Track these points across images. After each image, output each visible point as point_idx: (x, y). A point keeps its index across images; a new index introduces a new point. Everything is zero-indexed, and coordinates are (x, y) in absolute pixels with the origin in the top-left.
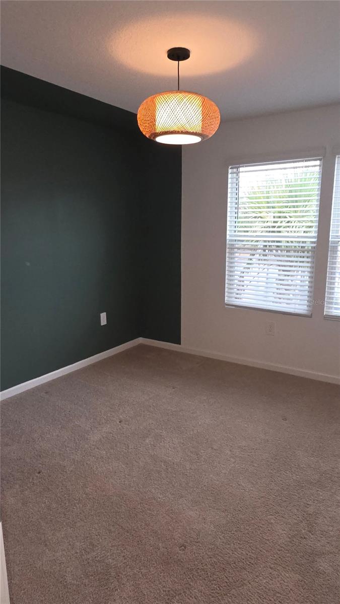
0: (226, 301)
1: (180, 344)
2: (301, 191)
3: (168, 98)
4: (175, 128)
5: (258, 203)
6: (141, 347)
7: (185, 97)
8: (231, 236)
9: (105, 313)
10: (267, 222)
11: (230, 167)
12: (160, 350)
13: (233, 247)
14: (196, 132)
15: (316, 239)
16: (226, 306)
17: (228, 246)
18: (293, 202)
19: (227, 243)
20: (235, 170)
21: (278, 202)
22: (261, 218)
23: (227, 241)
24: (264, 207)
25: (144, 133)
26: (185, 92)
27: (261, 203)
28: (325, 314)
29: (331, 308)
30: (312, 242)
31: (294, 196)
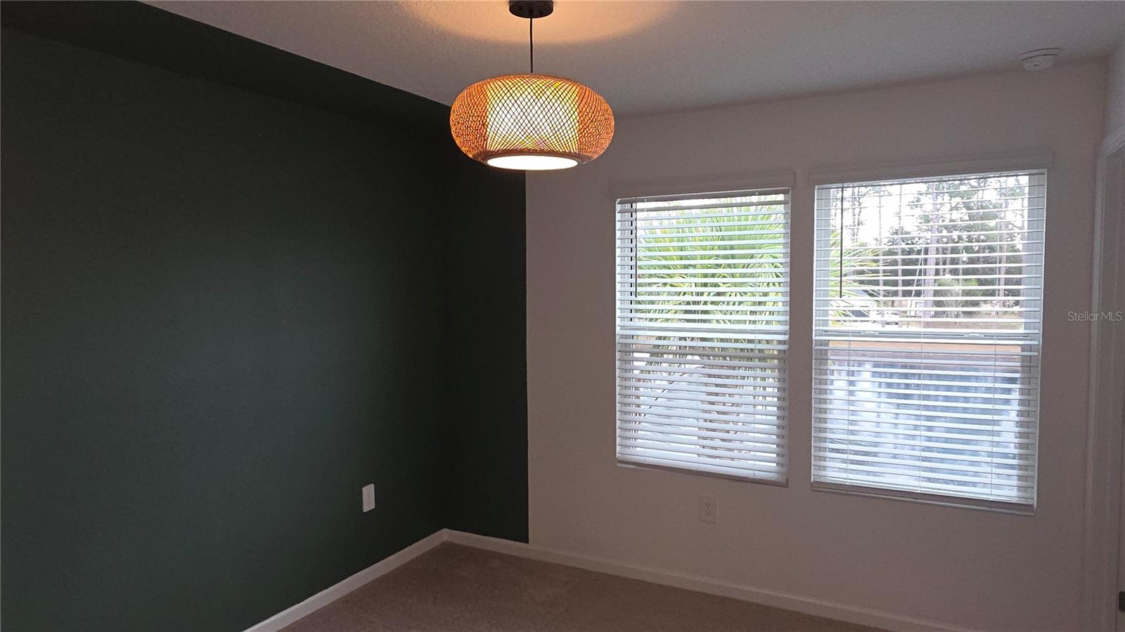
0: (617, 455)
1: (527, 541)
2: (740, 238)
3: (514, 89)
4: (529, 145)
5: (665, 258)
6: (447, 550)
7: (548, 87)
8: (623, 327)
9: (373, 485)
10: (685, 294)
11: (619, 200)
12: (486, 556)
13: (627, 349)
14: (570, 152)
15: (788, 336)
16: (619, 465)
17: (618, 347)
18: (728, 258)
19: (617, 342)
20: (628, 206)
21: (702, 257)
22: (672, 285)
23: (617, 337)
24: (675, 267)
25: (463, 149)
26: (547, 76)
27: (671, 258)
28: (812, 480)
29: (824, 468)
30: (780, 342)
31: (728, 247)
